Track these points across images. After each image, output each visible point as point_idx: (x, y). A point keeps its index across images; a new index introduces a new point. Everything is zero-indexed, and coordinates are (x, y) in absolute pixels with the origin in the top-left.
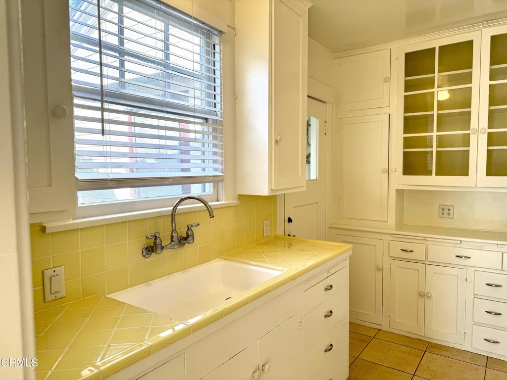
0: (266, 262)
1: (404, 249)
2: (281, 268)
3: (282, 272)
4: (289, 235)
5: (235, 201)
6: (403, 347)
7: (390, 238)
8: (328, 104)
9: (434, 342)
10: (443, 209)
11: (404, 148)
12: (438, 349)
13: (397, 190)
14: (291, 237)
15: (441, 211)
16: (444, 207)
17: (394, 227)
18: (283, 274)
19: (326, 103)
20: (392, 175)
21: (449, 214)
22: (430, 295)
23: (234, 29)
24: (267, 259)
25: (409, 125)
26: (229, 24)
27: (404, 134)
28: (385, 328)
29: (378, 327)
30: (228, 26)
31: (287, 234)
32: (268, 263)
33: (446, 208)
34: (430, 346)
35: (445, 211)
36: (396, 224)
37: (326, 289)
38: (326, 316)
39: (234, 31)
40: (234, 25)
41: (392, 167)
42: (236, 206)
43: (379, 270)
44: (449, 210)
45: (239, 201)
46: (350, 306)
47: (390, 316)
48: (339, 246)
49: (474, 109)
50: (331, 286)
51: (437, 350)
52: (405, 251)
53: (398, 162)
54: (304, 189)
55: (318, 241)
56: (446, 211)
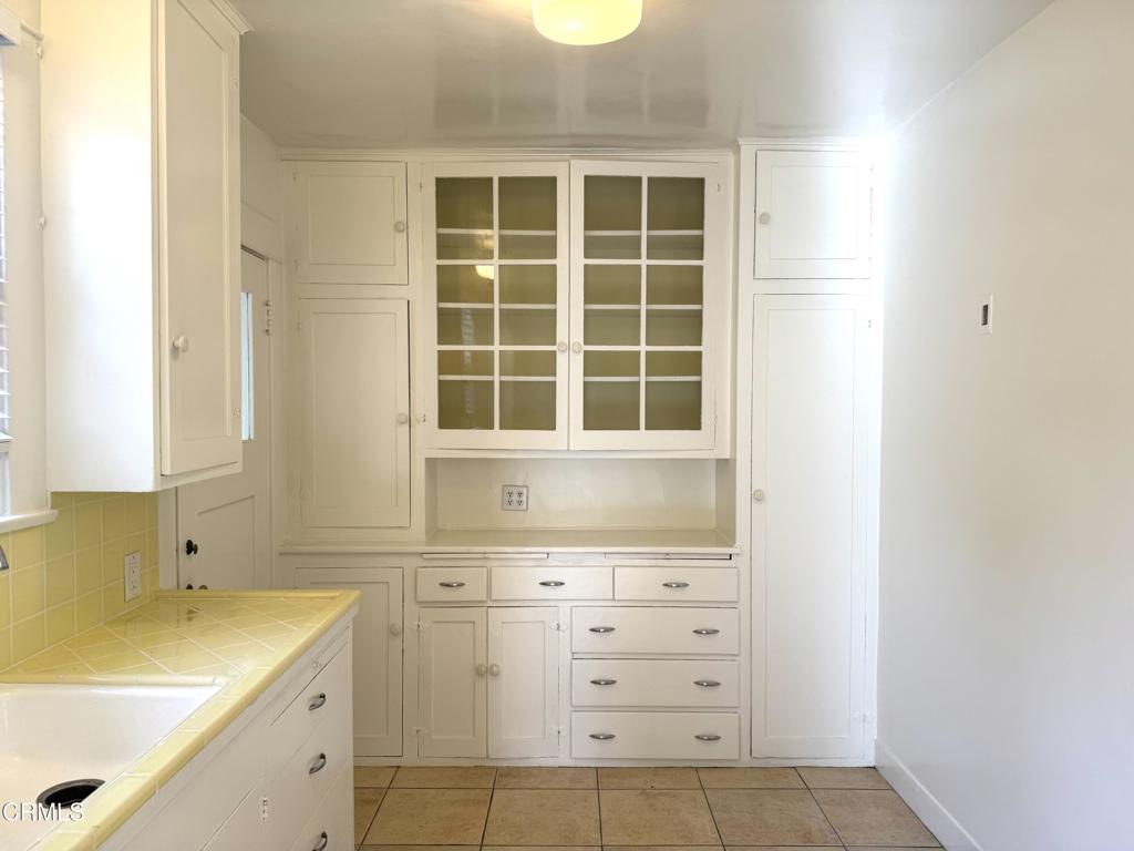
0: (159, 671)
1: (446, 582)
2: (209, 679)
3: (216, 689)
4: (190, 587)
5: (44, 513)
6: (450, 792)
7: (419, 562)
8: (270, 262)
9: (505, 764)
10: (510, 494)
11: (440, 373)
12: (515, 777)
13: (428, 461)
14: (196, 591)
15: (507, 498)
16: (511, 489)
17: (423, 537)
18: (217, 693)
19: (268, 259)
20: (418, 429)
21: (520, 503)
22: (495, 669)
23: (39, 38)
24: (157, 662)
25: (448, 326)
26: (25, 24)
27: (439, 343)
28: (409, 760)
29: (395, 762)
30: (23, 28)
31: (183, 585)
32: (165, 672)
33: (515, 491)
34: (501, 775)
35: (513, 497)
36: (427, 532)
37: (313, 707)
38: (312, 771)
39: (38, 45)
40: (39, 29)
41: (418, 411)
42: (47, 525)
43: (395, 634)
44: (520, 494)
45: (56, 511)
46: (356, 729)
47: (418, 731)
48: (333, 598)
49: (561, 306)
50: (323, 696)
51: (514, 780)
52: (448, 585)
53: (427, 403)
54: (238, 468)
55: (277, 594)
56: (515, 498)
